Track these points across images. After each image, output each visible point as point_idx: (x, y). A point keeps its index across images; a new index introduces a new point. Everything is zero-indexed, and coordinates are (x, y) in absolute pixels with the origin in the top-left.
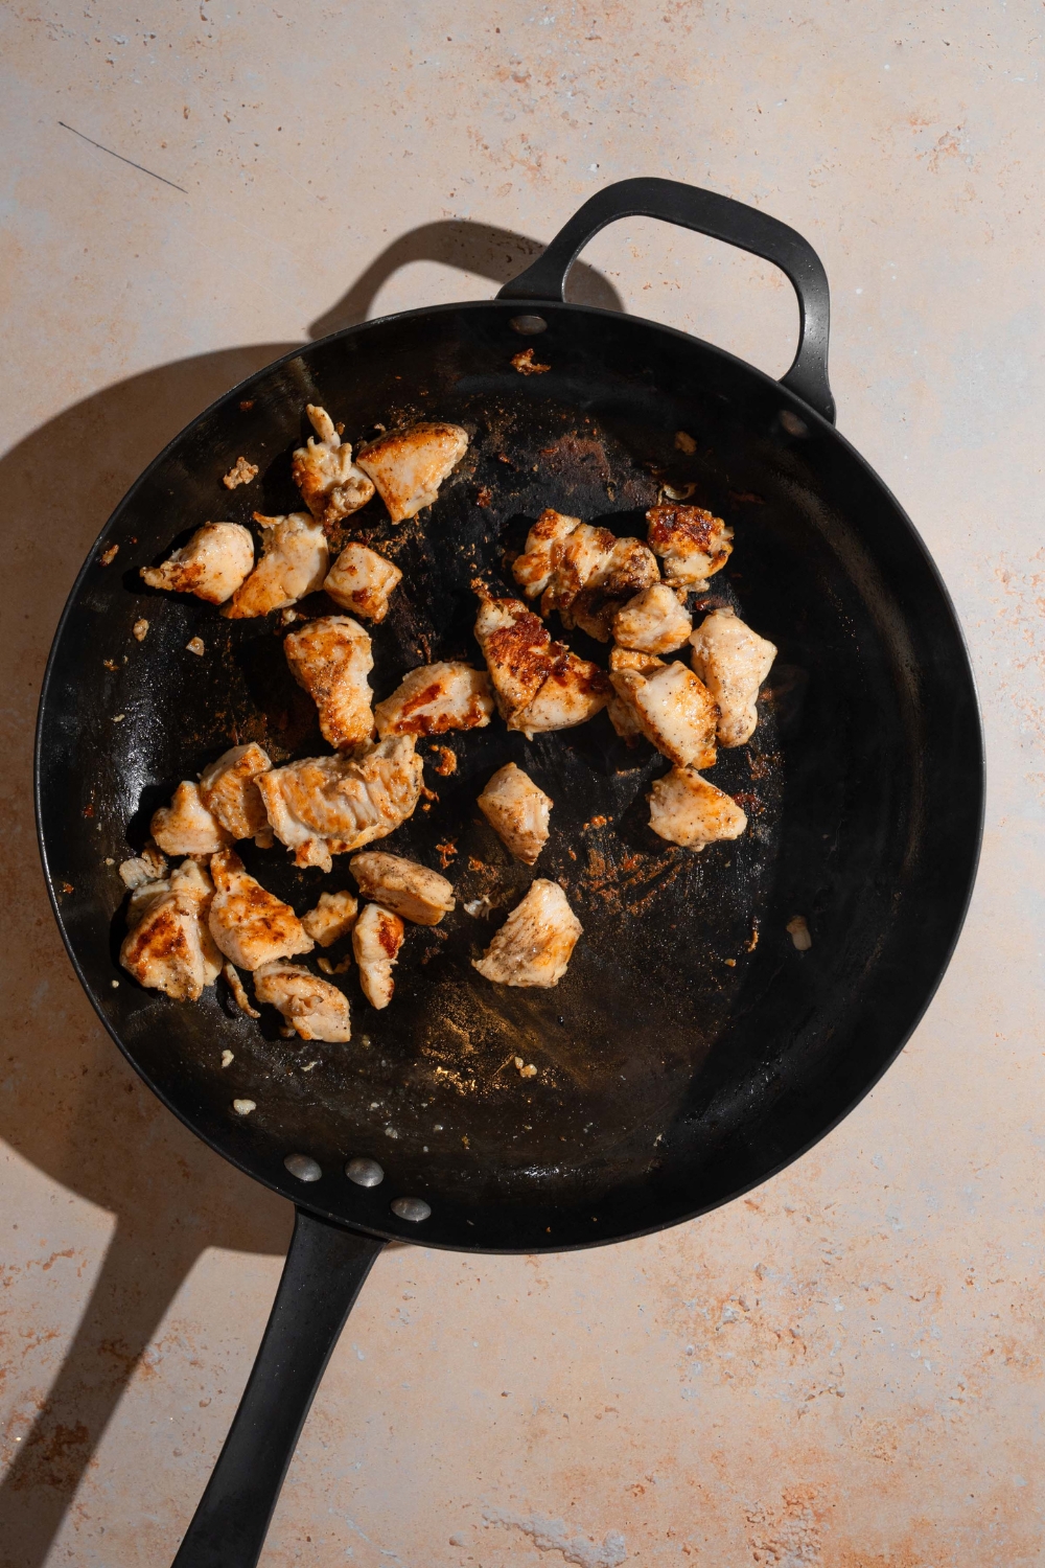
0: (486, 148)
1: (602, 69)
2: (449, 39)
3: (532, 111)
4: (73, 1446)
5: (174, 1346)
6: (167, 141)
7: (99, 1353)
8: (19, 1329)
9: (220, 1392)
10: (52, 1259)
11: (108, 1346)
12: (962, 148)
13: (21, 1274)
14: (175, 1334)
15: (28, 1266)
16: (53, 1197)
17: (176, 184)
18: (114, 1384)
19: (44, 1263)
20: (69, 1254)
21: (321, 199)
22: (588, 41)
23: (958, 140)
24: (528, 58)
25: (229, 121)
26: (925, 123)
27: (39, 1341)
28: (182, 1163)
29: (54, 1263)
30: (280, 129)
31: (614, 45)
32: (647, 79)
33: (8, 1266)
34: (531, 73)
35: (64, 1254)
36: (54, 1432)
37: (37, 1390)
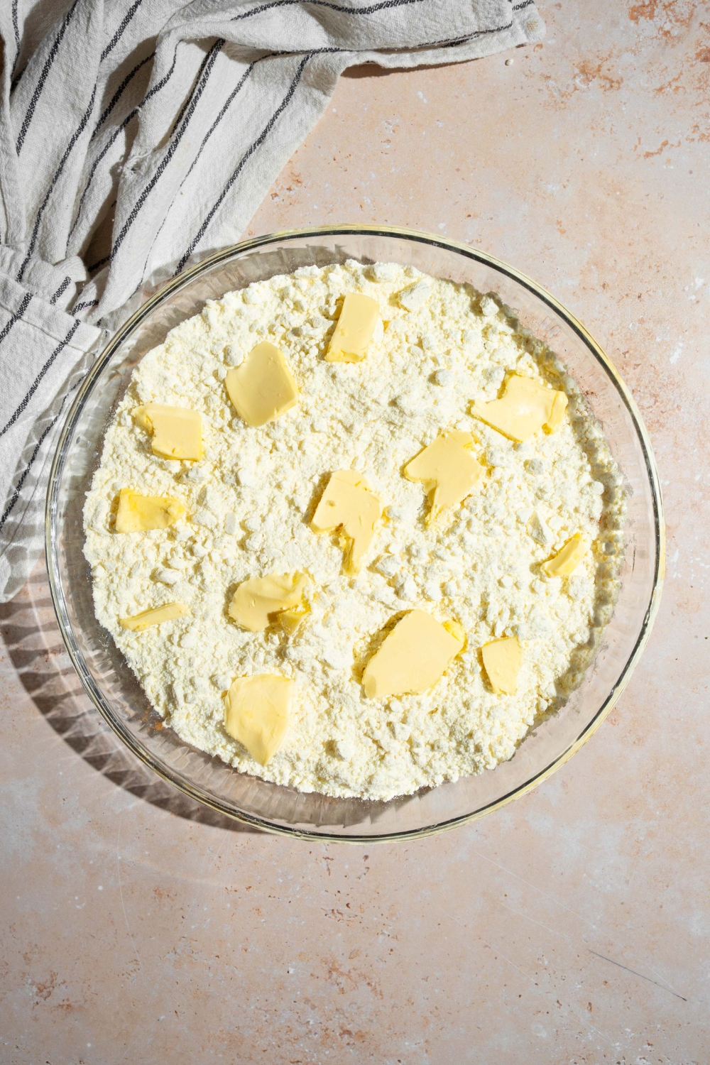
0: (369, 984)
1: (289, 1040)
2: (399, 1061)
3: (337, 1010)
4: (641, 3)
5: (564, 89)
6: (603, 986)
7: (622, 79)
8: (685, 92)
9: (527, 57)
10: (661, 150)
11: (615, 85)
12: (35, 989)
13: (685, 136)
14: (564, 99)
15: (680, 143)
16: (662, 198)
17: (595, 955)
18: (610, 56)
19: (668, 146)
20: (648, 155)
21: (486, 946)
22: (299, 1060)
23: (37, 995)
24: (342, 1048)
25: (558, 1002)
26: (62, 1006)
27: (670, 84)
28: (563, 232)
29: (659, 147)
30: (520, 996)
31: (282, 1057)
32: (257, 1034)
33: (696, 141)
34: (339, 1037)
35: (652, 154)
36: (656, 13)
37: (670, 45)
